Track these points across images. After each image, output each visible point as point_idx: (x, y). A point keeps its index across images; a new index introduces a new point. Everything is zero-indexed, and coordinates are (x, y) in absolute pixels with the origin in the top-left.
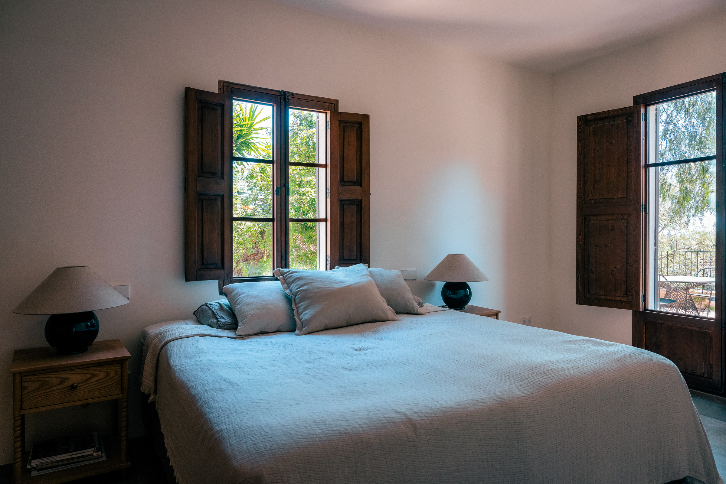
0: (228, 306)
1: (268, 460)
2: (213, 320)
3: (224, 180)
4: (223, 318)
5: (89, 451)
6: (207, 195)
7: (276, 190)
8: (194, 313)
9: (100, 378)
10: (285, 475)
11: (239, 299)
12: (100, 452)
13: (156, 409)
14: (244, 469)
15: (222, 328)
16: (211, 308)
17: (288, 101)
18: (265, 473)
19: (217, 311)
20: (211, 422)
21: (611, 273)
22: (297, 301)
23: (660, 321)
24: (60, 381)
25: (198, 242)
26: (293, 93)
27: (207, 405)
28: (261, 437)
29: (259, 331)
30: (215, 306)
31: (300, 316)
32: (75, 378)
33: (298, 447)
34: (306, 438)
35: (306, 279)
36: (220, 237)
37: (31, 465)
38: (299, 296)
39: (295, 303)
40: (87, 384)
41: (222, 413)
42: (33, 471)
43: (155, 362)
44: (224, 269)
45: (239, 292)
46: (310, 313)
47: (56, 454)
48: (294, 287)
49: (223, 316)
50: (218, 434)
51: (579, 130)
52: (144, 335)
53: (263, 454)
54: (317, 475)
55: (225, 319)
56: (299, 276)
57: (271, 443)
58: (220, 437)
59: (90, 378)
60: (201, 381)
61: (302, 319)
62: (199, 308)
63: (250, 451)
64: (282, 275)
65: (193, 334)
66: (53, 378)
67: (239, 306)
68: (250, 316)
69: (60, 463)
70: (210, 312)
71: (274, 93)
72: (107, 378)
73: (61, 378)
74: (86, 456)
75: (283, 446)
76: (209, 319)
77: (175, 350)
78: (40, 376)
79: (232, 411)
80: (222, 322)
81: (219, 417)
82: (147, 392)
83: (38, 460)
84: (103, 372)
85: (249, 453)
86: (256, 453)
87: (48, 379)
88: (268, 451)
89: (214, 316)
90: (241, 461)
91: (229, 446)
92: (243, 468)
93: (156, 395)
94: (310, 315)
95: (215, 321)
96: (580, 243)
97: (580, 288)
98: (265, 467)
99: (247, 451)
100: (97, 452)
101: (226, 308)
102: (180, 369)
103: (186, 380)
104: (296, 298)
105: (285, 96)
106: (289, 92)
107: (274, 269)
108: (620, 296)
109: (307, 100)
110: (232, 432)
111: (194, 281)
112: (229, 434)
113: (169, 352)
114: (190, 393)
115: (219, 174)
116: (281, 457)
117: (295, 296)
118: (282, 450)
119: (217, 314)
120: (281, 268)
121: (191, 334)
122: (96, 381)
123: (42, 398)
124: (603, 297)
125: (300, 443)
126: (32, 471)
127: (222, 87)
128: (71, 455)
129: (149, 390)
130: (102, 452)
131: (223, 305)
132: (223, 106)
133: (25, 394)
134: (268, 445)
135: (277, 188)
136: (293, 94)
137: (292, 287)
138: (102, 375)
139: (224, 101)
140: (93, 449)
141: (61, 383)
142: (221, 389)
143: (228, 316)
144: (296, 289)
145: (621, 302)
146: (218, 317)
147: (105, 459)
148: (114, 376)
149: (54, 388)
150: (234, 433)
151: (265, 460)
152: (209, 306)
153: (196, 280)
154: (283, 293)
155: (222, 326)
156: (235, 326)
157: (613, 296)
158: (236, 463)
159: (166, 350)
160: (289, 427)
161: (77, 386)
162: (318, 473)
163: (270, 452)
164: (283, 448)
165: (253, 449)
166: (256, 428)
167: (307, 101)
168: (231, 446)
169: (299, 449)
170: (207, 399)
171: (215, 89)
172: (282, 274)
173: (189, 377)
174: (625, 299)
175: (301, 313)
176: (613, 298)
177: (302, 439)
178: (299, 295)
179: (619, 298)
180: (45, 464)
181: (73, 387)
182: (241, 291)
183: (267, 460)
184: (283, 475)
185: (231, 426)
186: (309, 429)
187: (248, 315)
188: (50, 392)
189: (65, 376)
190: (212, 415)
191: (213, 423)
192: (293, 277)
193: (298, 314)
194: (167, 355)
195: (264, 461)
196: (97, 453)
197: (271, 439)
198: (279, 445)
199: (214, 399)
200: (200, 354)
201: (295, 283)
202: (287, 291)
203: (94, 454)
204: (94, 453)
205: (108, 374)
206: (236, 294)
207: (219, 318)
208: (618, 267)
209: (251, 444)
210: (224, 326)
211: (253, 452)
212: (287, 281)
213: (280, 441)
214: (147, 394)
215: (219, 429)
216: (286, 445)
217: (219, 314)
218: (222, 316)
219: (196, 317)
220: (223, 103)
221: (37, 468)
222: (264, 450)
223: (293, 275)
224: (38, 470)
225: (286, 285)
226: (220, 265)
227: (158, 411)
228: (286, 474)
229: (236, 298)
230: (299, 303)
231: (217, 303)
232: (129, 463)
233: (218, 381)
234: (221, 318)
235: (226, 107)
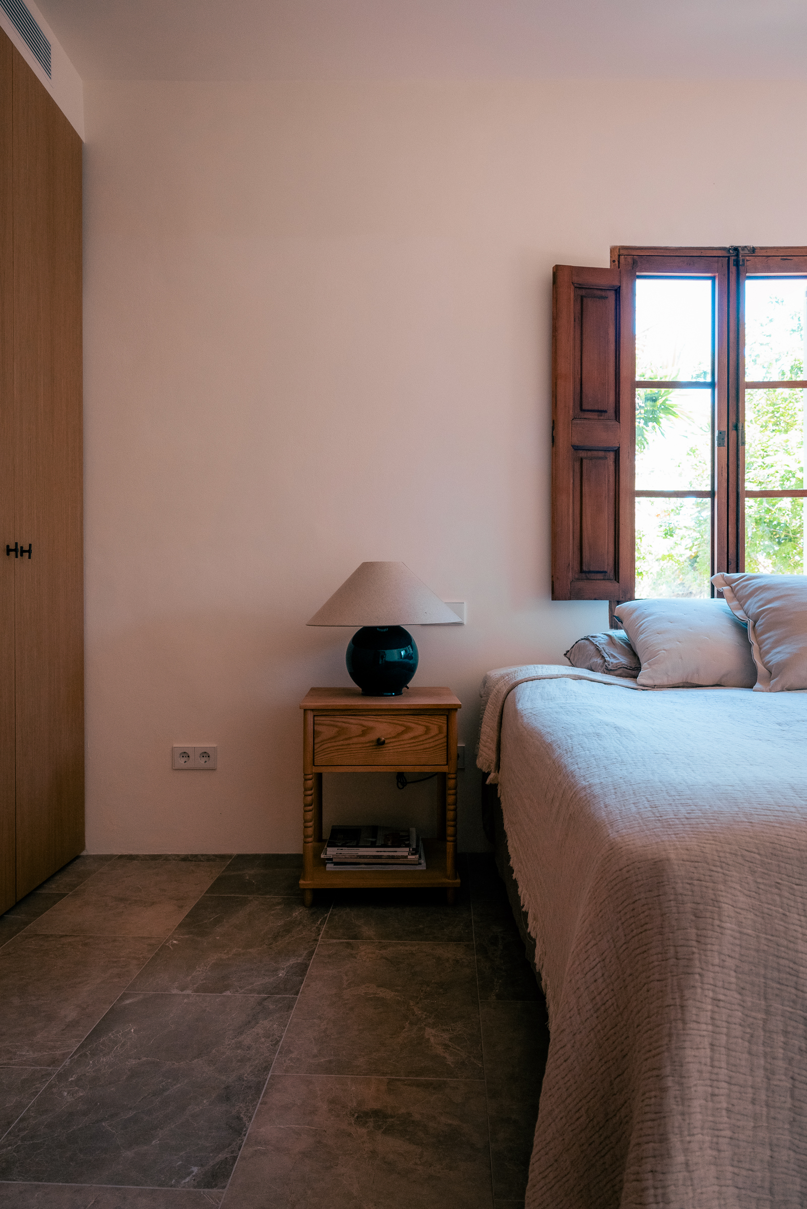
0: (623, 640)
1: (681, 835)
2: (595, 661)
3: (619, 423)
4: (614, 657)
5: (403, 852)
6: (588, 450)
7: (718, 437)
8: (565, 655)
9: (417, 734)
10: (719, 870)
11: (643, 623)
12: (418, 856)
13: (499, 796)
14: (628, 845)
15: (612, 672)
16: (593, 641)
17: (743, 265)
18: (672, 856)
19: (604, 646)
20: (574, 777)
22: (759, 629)
24: (363, 731)
25: (573, 535)
26: (753, 247)
27: (569, 755)
28: (668, 798)
29: (680, 681)
30: (600, 638)
31: (764, 657)
32: (382, 728)
33: (751, 822)
34: (769, 810)
35: (777, 589)
36: (612, 523)
37: (326, 854)
38: (763, 620)
39: (755, 635)
40: (398, 741)
41: (595, 763)
42: (329, 863)
43: (497, 719)
44: (618, 582)
45: (643, 613)
46: (789, 650)
47: (357, 846)
48: (753, 606)
49: (614, 654)
50: (585, 791)
52: (485, 681)
53: (671, 823)
54: (795, 887)
55: (618, 659)
56: (763, 584)
57: (688, 808)
58: (588, 795)
59: (403, 733)
60: (563, 725)
61: (769, 662)
62: (574, 645)
63: (644, 816)
64: (729, 585)
65: (561, 673)
66: (352, 724)
67: (642, 636)
68: (663, 651)
69: (366, 861)
70: (592, 648)
71: (715, 253)
72: (427, 736)
73: (364, 726)
74: (398, 857)
75: (716, 815)
76: (590, 659)
77: (528, 691)
78: (338, 719)
79: (615, 760)
80: (612, 663)
81: (589, 768)
82: (485, 770)
83: (336, 849)
84: (422, 725)
85: (642, 819)
86: (655, 820)
87: (347, 725)
88: (682, 820)
89: (599, 654)
90: (624, 831)
91: (603, 807)
92: (627, 843)
93: (498, 772)
94: (788, 655)
95: (600, 661)
98: (674, 845)
99: (637, 816)
100: (413, 854)
101: (621, 643)
102: (531, 713)
103: (538, 725)
104: (756, 626)
105: (737, 255)
106: (746, 247)
107: (713, 574)
109: (783, 258)
110: (611, 787)
111: (566, 600)
112: (606, 790)
113: (518, 696)
114: (544, 742)
115: (611, 411)
116: (711, 832)
117: (755, 622)
118: (712, 821)
119: (604, 650)
120: (728, 573)
121: (556, 673)
122: (412, 738)
123: (339, 753)
125: (756, 816)
126: (327, 863)
127: (616, 258)
128: (378, 852)
129: (489, 767)
130: (420, 857)
131: (615, 638)
132: (617, 291)
133: (317, 743)
134: (683, 810)
135: (720, 433)
136: (754, 250)
137: (749, 605)
138: (420, 730)
139: (620, 281)
140: (407, 849)
141: (364, 733)
142: (598, 735)
143: (623, 655)
144: (756, 608)
146: (605, 655)
147: (423, 867)
148: (437, 735)
149: (355, 740)
150: (615, 789)
151: (675, 834)
152: (591, 639)
153: (570, 599)
154: (731, 617)
155: (611, 670)
156: (633, 673)
158: (615, 833)
159: (514, 695)
160: (730, 788)
161: (383, 743)
162: (798, 881)
163: (686, 822)
164: (716, 819)
165: (650, 814)
166: (659, 784)
167: (785, 258)
168: (606, 807)
169: (752, 826)
170: (570, 747)
171: (605, 262)
172: (729, 583)
173: (544, 721)
175: (767, 652)
177: (760, 810)
178: (763, 618)
180: (344, 857)
181: (380, 743)
182: (647, 612)
183: (678, 834)
184: (714, 868)
185: (610, 779)
186: (779, 796)
187: (659, 651)
188: (349, 744)
189: (370, 724)
190: (576, 766)
191: (576, 777)
192: (750, 586)
193: (760, 655)
194: (515, 699)
195: (673, 836)
196: (413, 857)
197: (689, 801)
198: (708, 813)
199: (584, 745)
200: (568, 697)
201: (756, 596)
202: (740, 614)
203: (409, 857)
204: (409, 855)
205: (428, 730)
206: (637, 618)
207: (607, 656)
209: (647, 805)
210: (616, 670)
211: (650, 819)
212: (739, 596)
213: (710, 806)
214: (486, 772)
215: (587, 783)
216: (722, 815)
217: (607, 651)
218: (612, 655)
219: (569, 659)
220: (619, 285)
221: (334, 860)
222: (674, 817)
223: (750, 584)
224: (336, 864)
225: (736, 603)
226: (611, 574)
227: (501, 799)
228: (722, 868)
229: (639, 623)
230: (763, 633)
231: (605, 634)
232: (458, 881)
233: (594, 725)
234: (611, 657)
235: (624, 291)
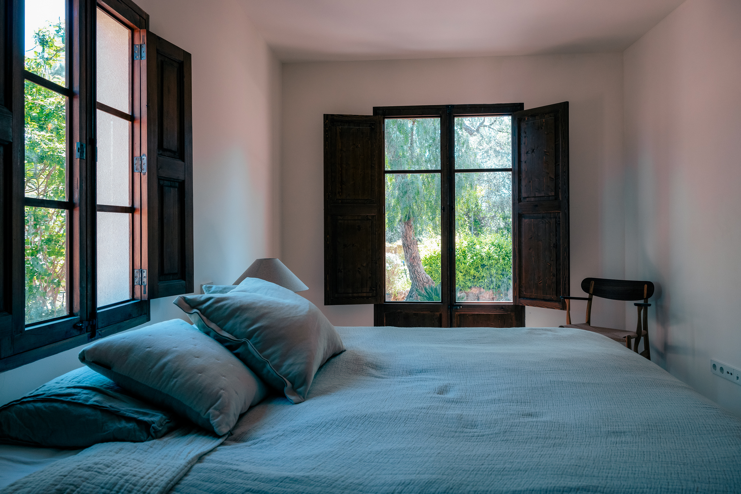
7: (80, 148)
21: (358, 271)
23: (399, 311)
44: (11, 313)
48: (239, 326)
51: (326, 129)
64: (195, 308)
96: (328, 243)
97: (328, 288)
108: (366, 292)
124: (350, 295)
135: (80, 145)
137: (234, 326)
145: (368, 297)
157: (360, 293)
172: (193, 306)
174: (370, 295)
176: (360, 294)
179: (365, 295)
201: (237, 317)
208: (365, 265)
212: (213, 318)
